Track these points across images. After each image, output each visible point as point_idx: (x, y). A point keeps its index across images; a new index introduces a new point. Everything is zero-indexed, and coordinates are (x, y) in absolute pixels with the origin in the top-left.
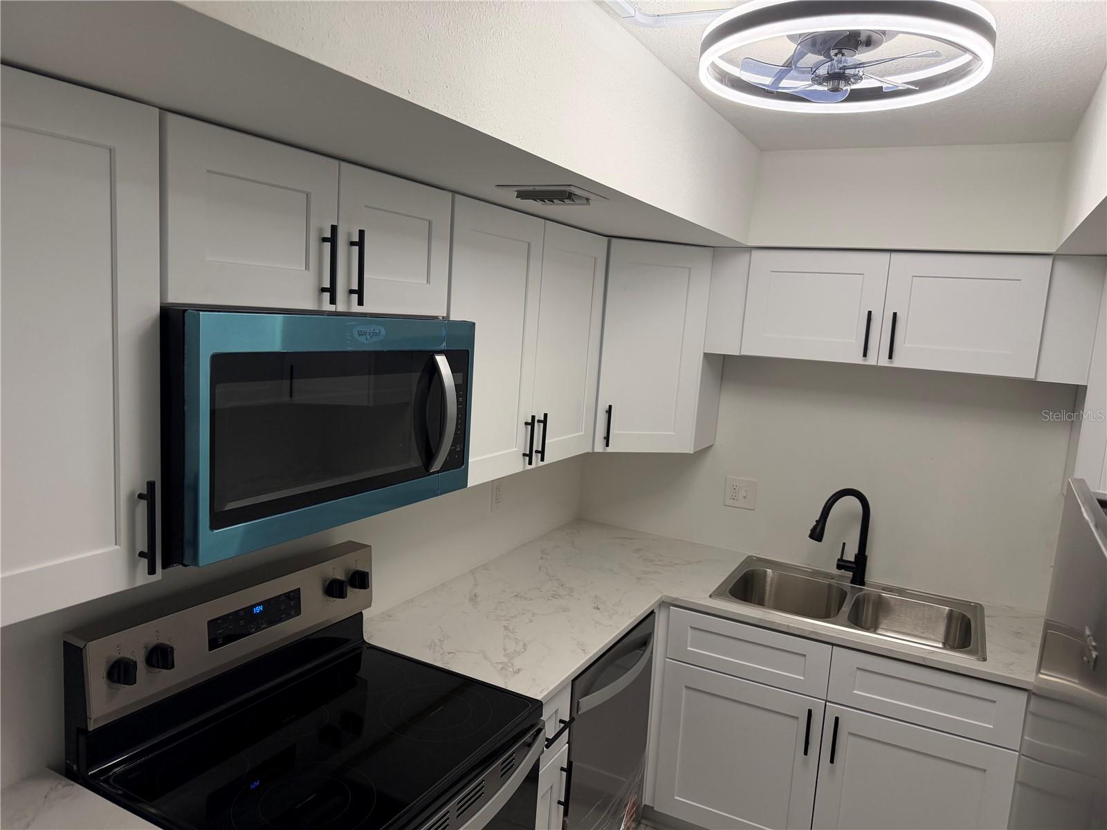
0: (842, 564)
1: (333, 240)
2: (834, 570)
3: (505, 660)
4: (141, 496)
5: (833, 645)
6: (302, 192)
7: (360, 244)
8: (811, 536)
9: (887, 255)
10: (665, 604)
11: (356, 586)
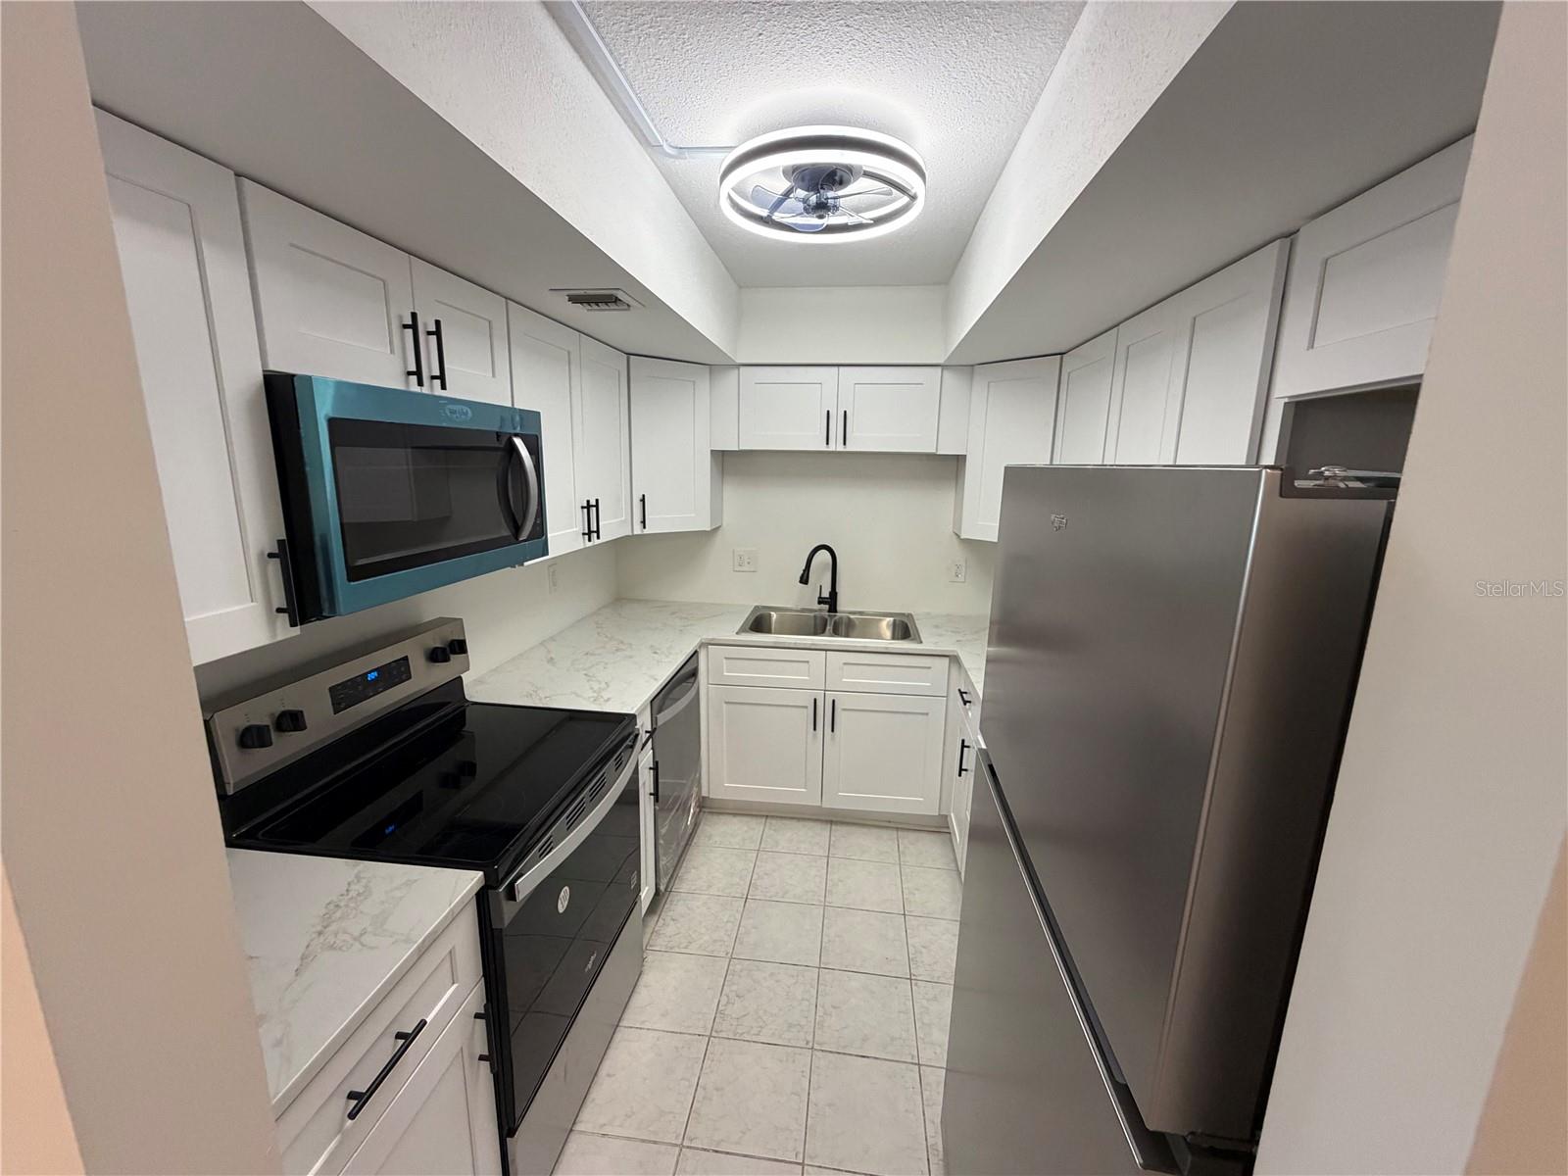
0: (821, 601)
1: (414, 326)
2: (817, 606)
3: (595, 695)
4: (271, 555)
5: (826, 650)
6: (381, 279)
7: (438, 333)
8: (801, 582)
9: (836, 368)
10: (704, 645)
11: (454, 652)
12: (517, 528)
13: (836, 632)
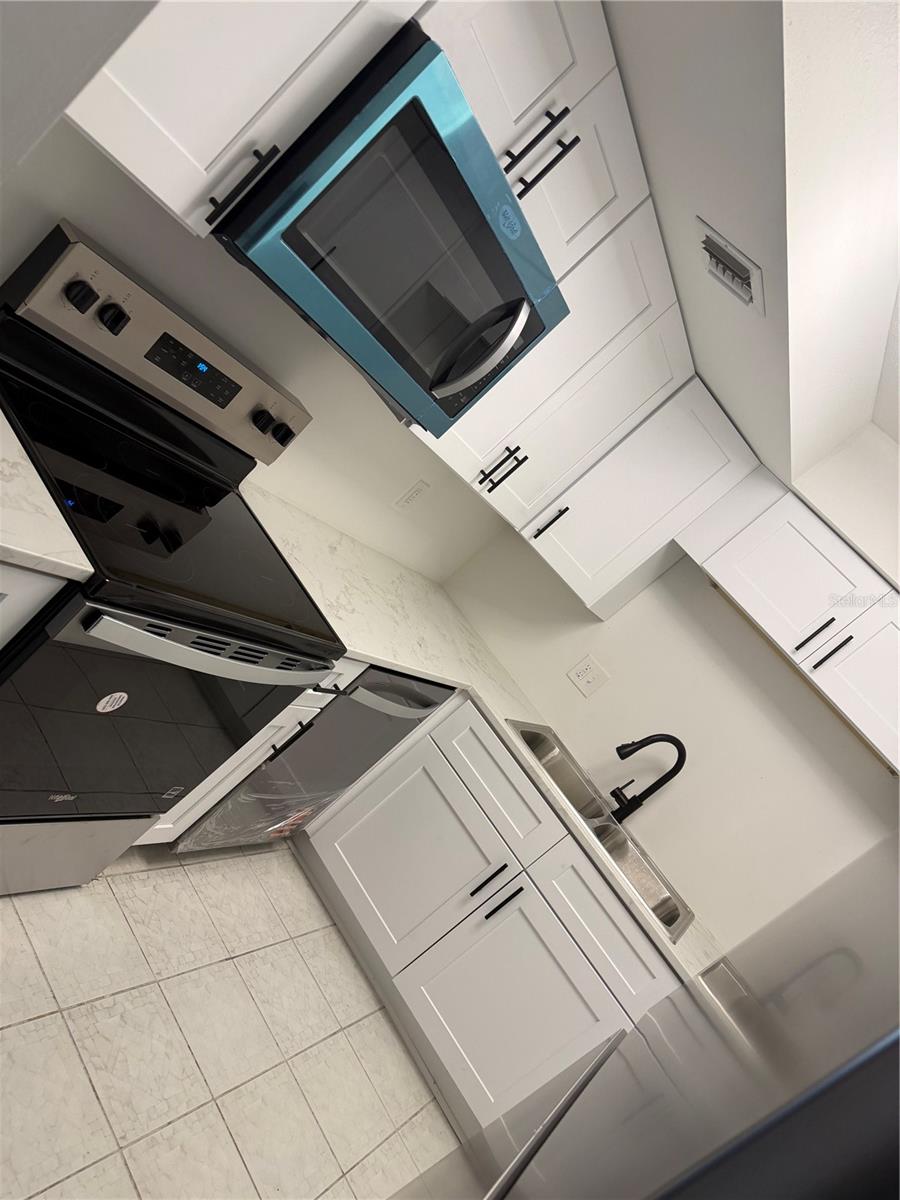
0: (617, 794)
1: (555, 120)
2: (606, 794)
4: (256, 153)
5: (570, 832)
6: (573, 58)
7: (566, 149)
8: (619, 750)
9: (889, 589)
10: (467, 695)
11: (275, 435)
12: (442, 380)
13: (601, 833)
